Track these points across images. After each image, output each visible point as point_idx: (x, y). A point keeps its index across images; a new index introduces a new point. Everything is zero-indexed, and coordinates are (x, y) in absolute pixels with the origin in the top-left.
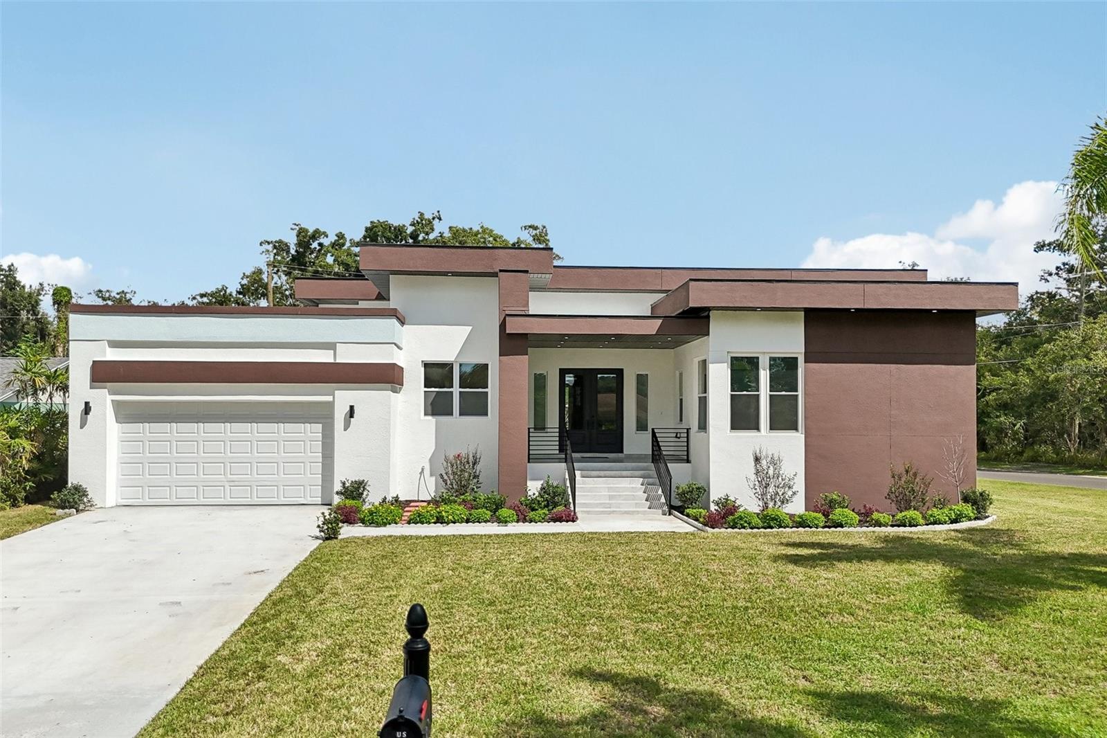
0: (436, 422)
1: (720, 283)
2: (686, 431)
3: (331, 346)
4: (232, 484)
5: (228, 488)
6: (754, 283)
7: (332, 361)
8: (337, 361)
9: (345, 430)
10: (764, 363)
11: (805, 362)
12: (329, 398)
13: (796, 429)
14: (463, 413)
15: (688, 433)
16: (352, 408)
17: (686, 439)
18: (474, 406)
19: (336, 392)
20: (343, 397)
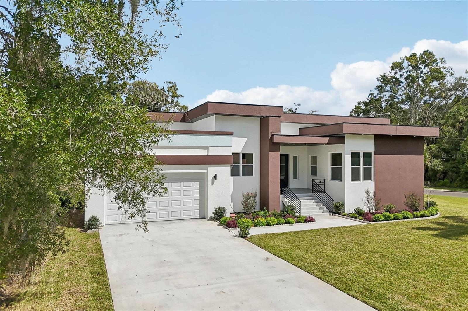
0: (234, 179)
1: (353, 124)
2: (323, 180)
3: (206, 148)
4: (160, 211)
5: (158, 213)
6: (364, 125)
7: (206, 154)
8: (209, 154)
9: (212, 185)
10: (361, 155)
11: (375, 154)
12: (205, 171)
13: (371, 179)
14: (243, 175)
15: (324, 181)
16: (216, 175)
17: (323, 184)
18: (248, 172)
19: (208, 168)
20: (212, 170)
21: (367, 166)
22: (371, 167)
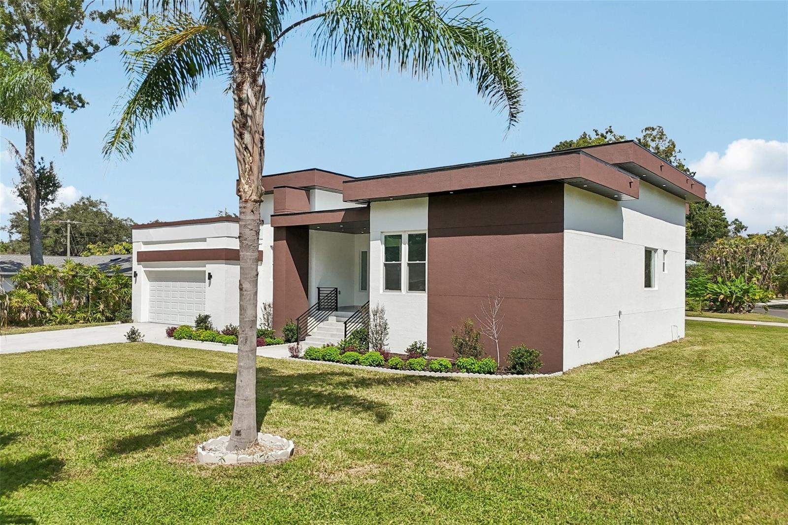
1: (359, 182)
6: (379, 180)
9: (209, 286)
10: (405, 239)
11: (429, 237)
16: (209, 274)
19: (206, 265)
20: (209, 268)
21: (418, 262)
22: (425, 264)
